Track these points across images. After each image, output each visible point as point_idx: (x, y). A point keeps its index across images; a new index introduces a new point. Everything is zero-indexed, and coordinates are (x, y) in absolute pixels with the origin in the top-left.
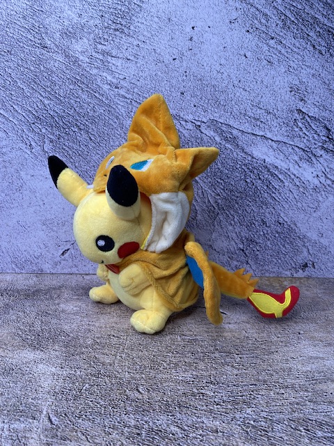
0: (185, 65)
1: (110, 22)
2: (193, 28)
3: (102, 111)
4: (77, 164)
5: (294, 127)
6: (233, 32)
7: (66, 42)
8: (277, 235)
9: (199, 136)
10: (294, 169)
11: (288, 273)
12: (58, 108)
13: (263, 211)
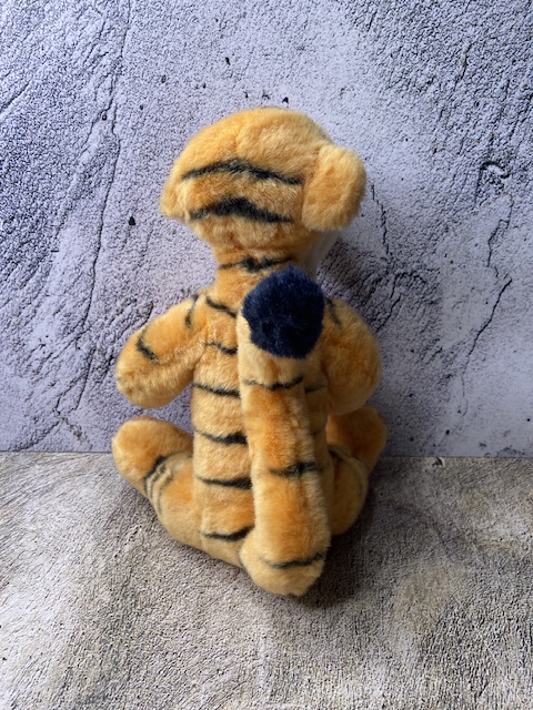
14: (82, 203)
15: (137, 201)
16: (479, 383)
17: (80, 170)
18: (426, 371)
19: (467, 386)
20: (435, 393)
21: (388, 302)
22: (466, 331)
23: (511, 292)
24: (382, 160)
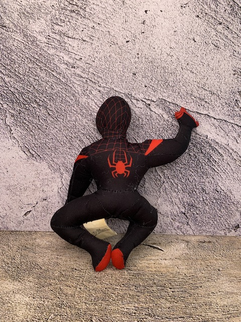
0: (137, 48)
1: (66, 3)
2: (146, 11)
3: (60, 89)
4: (36, 137)
5: (235, 107)
6: (183, 17)
7: (24, 22)
8: (214, 201)
9: (149, 114)
10: (233, 145)
11: (222, 233)
12: (18, 85)
13: (204, 180)
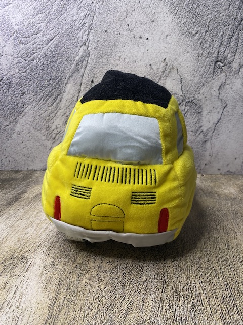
14: (75, 74)
15: (94, 74)
16: (217, 144)
17: (75, 63)
18: (197, 139)
19: (213, 145)
20: (201, 148)
21: (183, 112)
22: (211, 124)
23: (227, 109)
24: (181, 60)
